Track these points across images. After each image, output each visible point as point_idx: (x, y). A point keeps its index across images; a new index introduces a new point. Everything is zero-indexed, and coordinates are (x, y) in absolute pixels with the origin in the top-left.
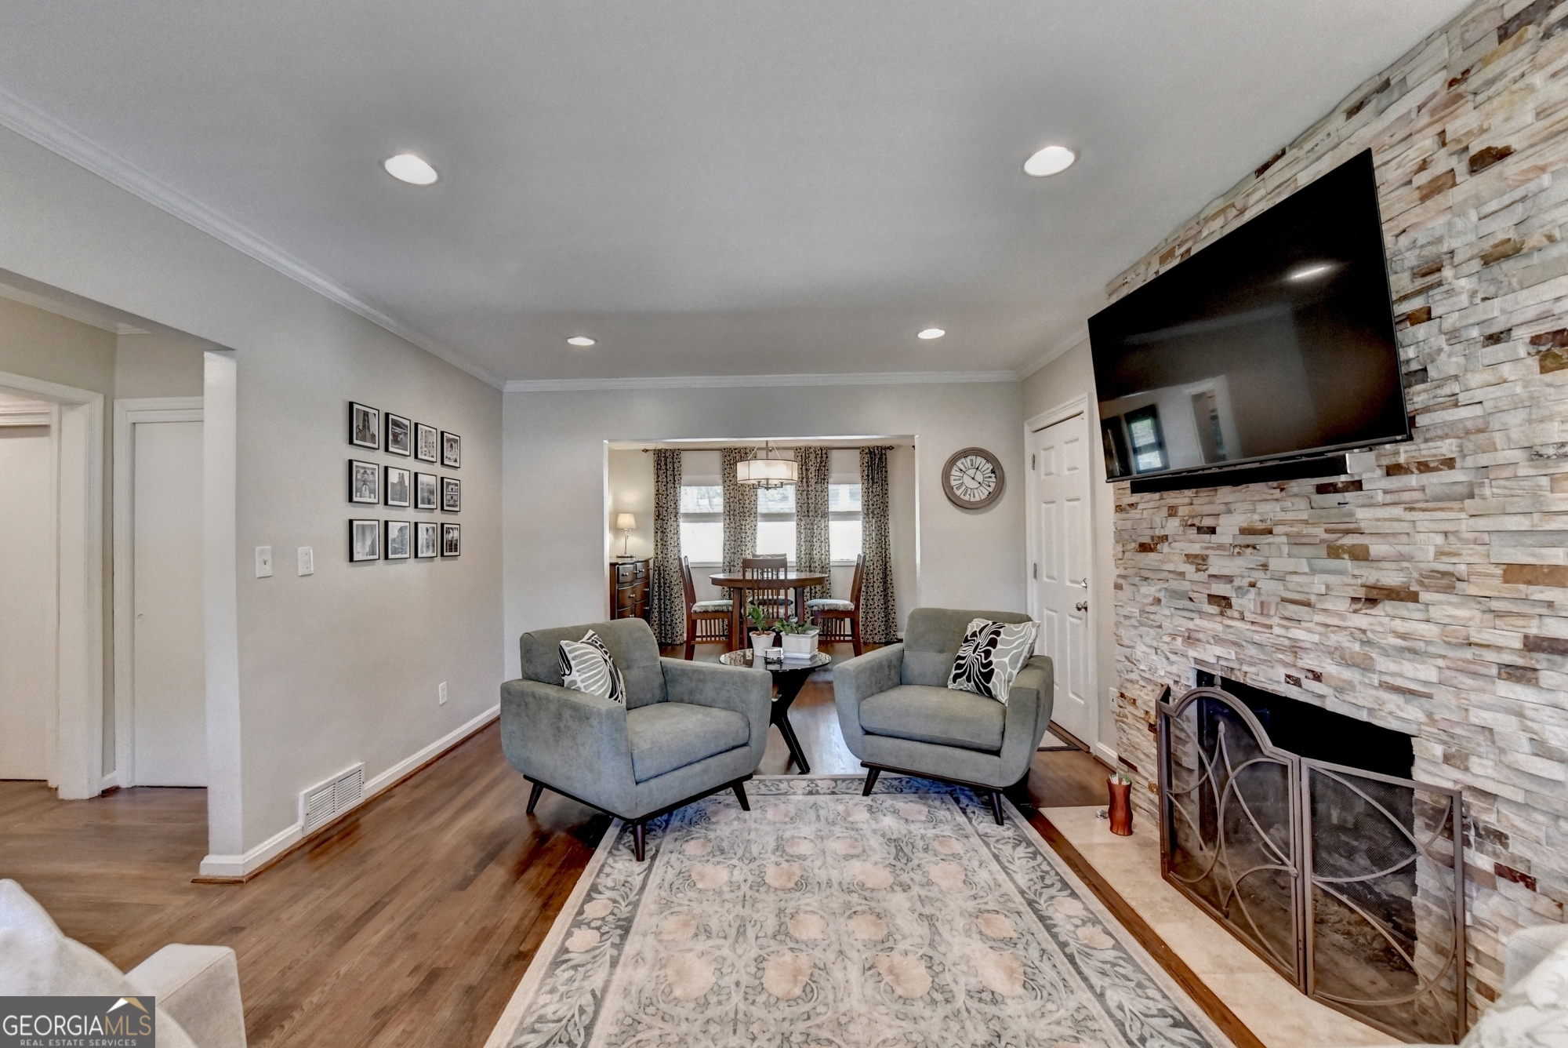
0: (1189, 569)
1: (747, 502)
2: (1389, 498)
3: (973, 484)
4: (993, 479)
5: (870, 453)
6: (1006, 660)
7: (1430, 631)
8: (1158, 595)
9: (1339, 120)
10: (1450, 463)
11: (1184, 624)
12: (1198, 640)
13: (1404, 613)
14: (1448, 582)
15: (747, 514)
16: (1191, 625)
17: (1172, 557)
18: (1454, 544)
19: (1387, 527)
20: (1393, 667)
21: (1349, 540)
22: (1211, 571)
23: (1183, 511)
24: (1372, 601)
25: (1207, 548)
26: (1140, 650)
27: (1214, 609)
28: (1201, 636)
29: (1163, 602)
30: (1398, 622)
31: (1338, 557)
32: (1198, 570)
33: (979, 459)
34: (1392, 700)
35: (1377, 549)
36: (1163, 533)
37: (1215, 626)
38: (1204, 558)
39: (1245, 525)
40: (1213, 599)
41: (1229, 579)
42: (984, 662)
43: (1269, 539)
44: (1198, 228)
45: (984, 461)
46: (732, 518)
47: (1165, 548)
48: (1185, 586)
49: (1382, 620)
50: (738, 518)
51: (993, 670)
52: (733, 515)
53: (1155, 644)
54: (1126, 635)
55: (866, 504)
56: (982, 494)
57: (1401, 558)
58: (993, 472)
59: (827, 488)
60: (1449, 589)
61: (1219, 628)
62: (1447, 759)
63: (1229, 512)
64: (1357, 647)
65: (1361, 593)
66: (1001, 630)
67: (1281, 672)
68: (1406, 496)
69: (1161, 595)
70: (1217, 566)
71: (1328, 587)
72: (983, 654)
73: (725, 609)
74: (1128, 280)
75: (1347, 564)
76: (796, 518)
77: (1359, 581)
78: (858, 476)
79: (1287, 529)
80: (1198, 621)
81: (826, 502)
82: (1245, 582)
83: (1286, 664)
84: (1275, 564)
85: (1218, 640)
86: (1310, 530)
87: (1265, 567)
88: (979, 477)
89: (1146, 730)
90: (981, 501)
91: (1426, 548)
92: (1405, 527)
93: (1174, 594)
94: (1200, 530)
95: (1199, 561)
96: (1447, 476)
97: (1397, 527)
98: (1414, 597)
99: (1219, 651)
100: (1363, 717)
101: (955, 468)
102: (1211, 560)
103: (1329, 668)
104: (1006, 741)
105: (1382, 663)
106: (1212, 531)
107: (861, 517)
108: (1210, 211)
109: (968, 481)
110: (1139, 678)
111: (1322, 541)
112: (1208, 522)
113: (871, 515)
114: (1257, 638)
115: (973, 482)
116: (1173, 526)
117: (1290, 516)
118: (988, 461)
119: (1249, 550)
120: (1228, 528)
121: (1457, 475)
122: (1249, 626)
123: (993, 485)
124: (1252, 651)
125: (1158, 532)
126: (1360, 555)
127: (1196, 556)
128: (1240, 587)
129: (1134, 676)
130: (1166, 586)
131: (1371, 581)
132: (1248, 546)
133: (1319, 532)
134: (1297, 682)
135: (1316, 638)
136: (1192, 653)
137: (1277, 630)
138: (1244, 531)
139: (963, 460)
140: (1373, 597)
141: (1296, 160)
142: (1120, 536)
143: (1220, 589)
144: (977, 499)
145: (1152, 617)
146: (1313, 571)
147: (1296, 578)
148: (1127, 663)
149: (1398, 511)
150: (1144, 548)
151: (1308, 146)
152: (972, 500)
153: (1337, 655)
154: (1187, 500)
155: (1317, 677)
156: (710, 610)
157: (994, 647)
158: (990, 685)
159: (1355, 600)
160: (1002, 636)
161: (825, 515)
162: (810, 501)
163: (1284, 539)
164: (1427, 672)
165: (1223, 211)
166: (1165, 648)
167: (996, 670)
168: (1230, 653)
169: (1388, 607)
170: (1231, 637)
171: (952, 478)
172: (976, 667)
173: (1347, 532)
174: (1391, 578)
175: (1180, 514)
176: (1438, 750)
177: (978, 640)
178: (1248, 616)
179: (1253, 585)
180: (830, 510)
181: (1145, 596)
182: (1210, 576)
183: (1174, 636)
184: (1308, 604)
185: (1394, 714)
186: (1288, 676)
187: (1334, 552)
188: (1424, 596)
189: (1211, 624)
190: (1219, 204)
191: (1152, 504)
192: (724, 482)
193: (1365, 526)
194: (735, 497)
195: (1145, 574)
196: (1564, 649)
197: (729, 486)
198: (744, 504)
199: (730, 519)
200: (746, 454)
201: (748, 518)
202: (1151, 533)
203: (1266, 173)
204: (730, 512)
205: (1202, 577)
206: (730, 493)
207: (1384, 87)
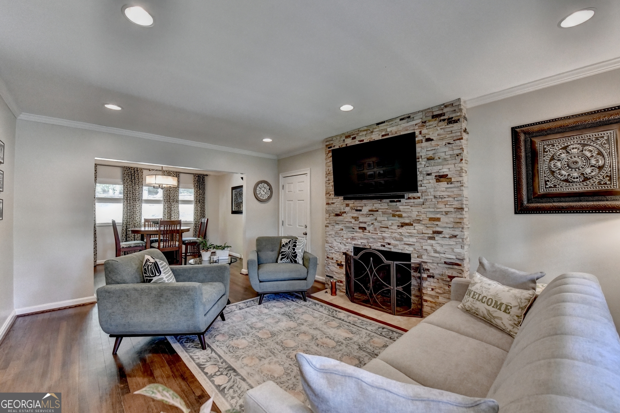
0: (353, 221)
1: (137, 194)
2: (406, 204)
3: (263, 193)
4: (269, 192)
5: (199, 176)
6: (300, 251)
7: (415, 231)
8: (342, 228)
9: (398, 120)
10: (419, 198)
11: (351, 235)
12: (355, 239)
13: (410, 228)
14: (419, 221)
15: (137, 200)
16: (353, 235)
17: (347, 217)
18: (420, 214)
19: (406, 210)
20: (407, 240)
21: (398, 213)
22: (360, 221)
23: (351, 205)
24: (402, 226)
25: (359, 215)
26: (335, 244)
27: (361, 231)
28: (356, 238)
29: (344, 229)
30: (408, 230)
31: (395, 217)
32: (355, 221)
33: (266, 185)
34: (407, 247)
35: (404, 215)
36: (344, 211)
37: (361, 235)
38: (358, 218)
39: (370, 209)
40: (360, 228)
41: (365, 223)
42: (293, 252)
43: (377, 213)
44: (358, 132)
45: (267, 185)
46: (128, 201)
47: (345, 215)
48: (352, 225)
49: (404, 230)
50: (132, 201)
51: (297, 254)
52: (129, 200)
53: (340, 241)
54: (330, 239)
55: (196, 197)
56: (266, 197)
57: (409, 217)
58: (269, 189)
59: (178, 190)
60: (419, 223)
61: (362, 235)
62: (418, 257)
63: (365, 206)
64: (399, 236)
65: (400, 225)
66: (297, 241)
67: (379, 244)
68: (410, 204)
69: (343, 228)
70: (361, 219)
71: (392, 223)
72: (292, 250)
73: (141, 245)
74: (334, 139)
75: (397, 218)
76: (163, 202)
77: (399, 222)
78: (192, 186)
79: (382, 210)
80: (355, 234)
81: (178, 196)
82: (370, 223)
83: (381, 242)
84: (379, 219)
85: (361, 238)
86: (388, 211)
87: (376, 219)
88: (265, 191)
89: (336, 266)
90: (266, 199)
91: (414, 215)
92: (410, 210)
93: (347, 227)
94: (357, 210)
95: (356, 219)
96: (419, 200)
97: (408, 210)
98: (412, 225)
99: (362, 241)
100: (400, 251)
101: (258, 187)
102: (360, 218)
103: (392, 242)
104: (309, 275)
105: (405, 239)
106: (361, 210)
107: (194, 203)
108: (362, 129)
109: (262, 191)
110: (334, 252)
111: (391, 213)
112: (359, 208)
113: (198, 202)
114: (373, 237)
115: (263, 192)
116: (347, 209)
117: (383, 207)
118: (268, 185)
119: (372, 215)
120: (365, 210)
121: (421, 200)
122: (371, 234)
123: (269, 194)
124: (371, 240)
125: (342, 211)
126: (400, 216)
127: (355, 217)
128: (368, 225)
129: (333, 251)
130: (345, 225)
131: (403, 222)
132: (371, 214)
133: (390, 211)
134: (384, 246)
135: (389, 235)
136: (353, 242)
137: (379, 234)
138: (370, 211)
139: (261, 184)
140: (403, 225)
141: (387, 125)
142: (327, 212)
143: (362, 225)
144: (265, 198)
145: (340, 234)
146: (388, 220)
147: (384, 222)
148: (330, 248)
149: (409, 207)
150: (337, 215)
151: (391, 123)
152: (263, 199)
153: (394, 239)
154: (353, 202)
155: (389, 244)
156: (132, 246)
157: (296, 247)
158: (296, 259)
159: (398, 226)
160: (297, 243)
161: (177, 201)
162: (171, 195)
163: (381, 213)
164: (414, 240)
165: (366, 130)
166: (344, 242)
167: (298, 254)
168: (365, 241)
169: (407, 227)
170: (366, 237)
171: (257, 190)
172: (291, 254)
173: (397, 211)
174: (407, 221)
175: (350, 206)
176: (416, 255)
177: (289, 245)
178: (371, 232)
179: (372, 224)
180: (180, 199)
181: (337, 228)
182: (359, 222)
183: (347, 239)
184: (387, 228)
185: (407, 250)
186: (381, 245)
187: (394, 216)
188: (414, 225)
189: (359, 234)
190: (366, 128)
191: (340, 203)
192: (124, 183)
193: (401, 210)
194: (130, 191)
195: (337, 222)
196: (440, 233)
197: (127, 185)
198: (135, 195)
199: (127, 202)
200: (137, 170)
201: (137, 202)
202: (340, 211)
203: (379, 125)
204: (127, 198)
205: (357, 222)
206: (128, 189)
207: (409, 117)
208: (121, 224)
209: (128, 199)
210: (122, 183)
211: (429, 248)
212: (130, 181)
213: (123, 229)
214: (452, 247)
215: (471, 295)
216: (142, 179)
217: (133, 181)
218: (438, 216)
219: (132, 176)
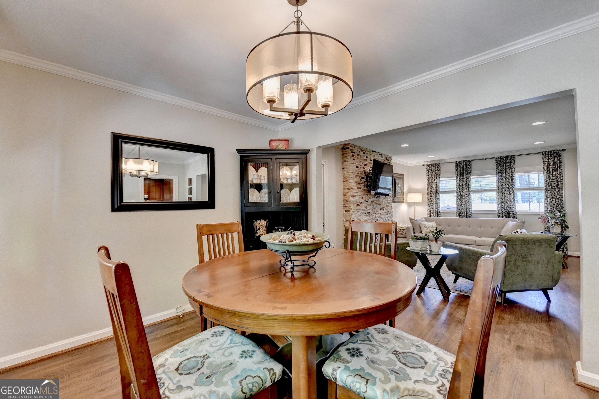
11: (364, 218)
21: (380, 203)
23: (364, 198)
25: (367, 205)
28: (367, 220)
29: (361, 215)
35: (381, 204)
36: (361, 202)
40: (368, 213)
47: (361, 205)
48: (365, 211)
49: (381, 212)
74: (355, 147)
75: (379, 206)
80: (366, 217)
82: (372, 209)
83: (375, 220)
105: (382, 216)
112: (367, 200)
120: (370, 201)
122: (372, 216)
126: (380, 205)
132: (372, 204)
135: (377, 215)
137: (375, 216)
140: (381, 209)
146: (377, 207)
150: (358, 205)
155: (377, 220)
181: (358, 215)
188: (384, 208)
191: (359, 196)
193: (381, 201)
195: (358, 210)
196: (388, 211)
202: (359, 202)
203: (374, 152)
205: (367, 209)
207: (381, 155)
211: (386, 219)
214: (391, 217)
215: (428, 228)
218: (388, 204)
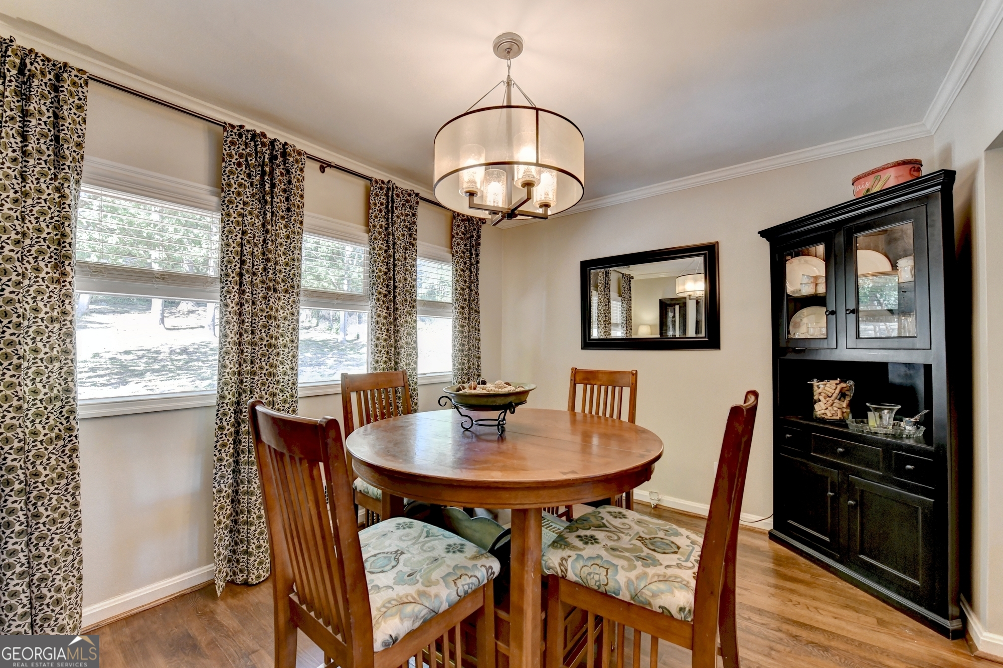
1: (282, 260)
15: (282, 287)
46: (247, 289)
50: (260, 293)
52: (252, 283)
55: (457, 295)
76: (369, 305)
81: (413, 283)
107: (453, 313)
161: (413, 304)
180: (418, 297)
192: (225, 206)
194: (256, 245)
197: (242, 215)
198: (276, 263)
199: (242, 292)
200: (284, 154)
201: (281, 295)
204: (241, 275)
206: (244, 233)
208: (214, 401)
209: (247, 277)
210: (215, 200)
212: (253, 195)
213: (222, 428)
216: (302, 196)
217: (268, 198)
219: (263, 173)
